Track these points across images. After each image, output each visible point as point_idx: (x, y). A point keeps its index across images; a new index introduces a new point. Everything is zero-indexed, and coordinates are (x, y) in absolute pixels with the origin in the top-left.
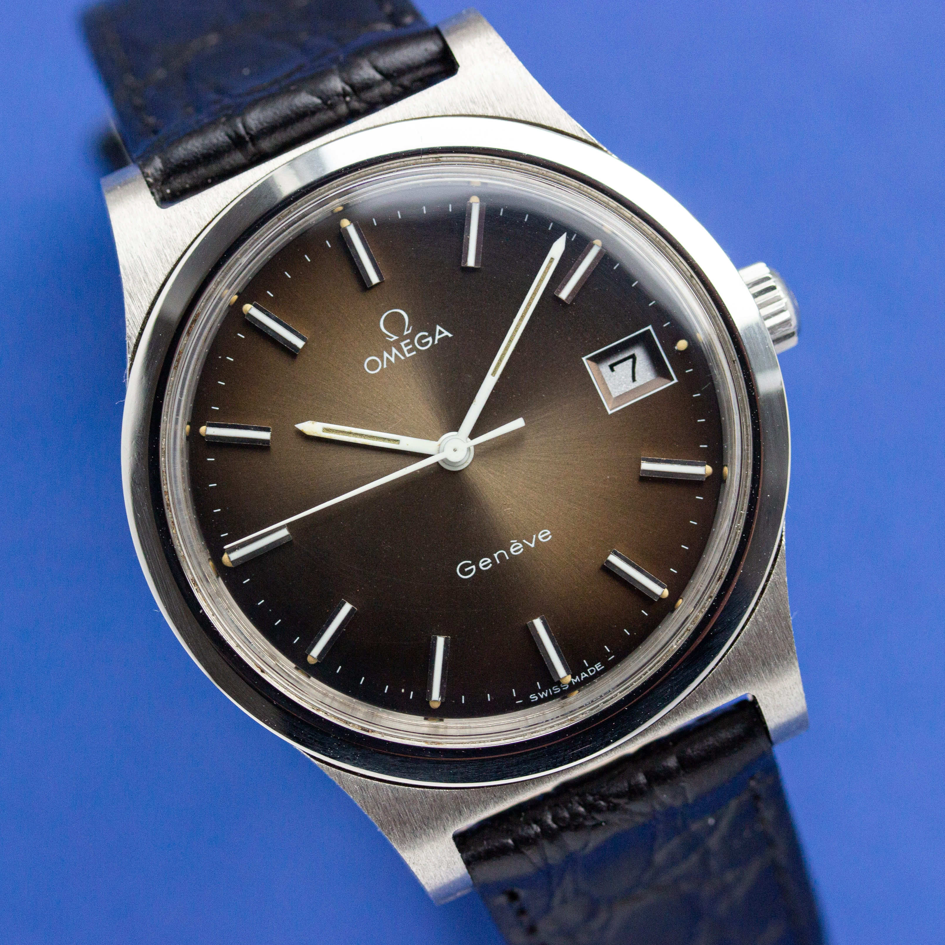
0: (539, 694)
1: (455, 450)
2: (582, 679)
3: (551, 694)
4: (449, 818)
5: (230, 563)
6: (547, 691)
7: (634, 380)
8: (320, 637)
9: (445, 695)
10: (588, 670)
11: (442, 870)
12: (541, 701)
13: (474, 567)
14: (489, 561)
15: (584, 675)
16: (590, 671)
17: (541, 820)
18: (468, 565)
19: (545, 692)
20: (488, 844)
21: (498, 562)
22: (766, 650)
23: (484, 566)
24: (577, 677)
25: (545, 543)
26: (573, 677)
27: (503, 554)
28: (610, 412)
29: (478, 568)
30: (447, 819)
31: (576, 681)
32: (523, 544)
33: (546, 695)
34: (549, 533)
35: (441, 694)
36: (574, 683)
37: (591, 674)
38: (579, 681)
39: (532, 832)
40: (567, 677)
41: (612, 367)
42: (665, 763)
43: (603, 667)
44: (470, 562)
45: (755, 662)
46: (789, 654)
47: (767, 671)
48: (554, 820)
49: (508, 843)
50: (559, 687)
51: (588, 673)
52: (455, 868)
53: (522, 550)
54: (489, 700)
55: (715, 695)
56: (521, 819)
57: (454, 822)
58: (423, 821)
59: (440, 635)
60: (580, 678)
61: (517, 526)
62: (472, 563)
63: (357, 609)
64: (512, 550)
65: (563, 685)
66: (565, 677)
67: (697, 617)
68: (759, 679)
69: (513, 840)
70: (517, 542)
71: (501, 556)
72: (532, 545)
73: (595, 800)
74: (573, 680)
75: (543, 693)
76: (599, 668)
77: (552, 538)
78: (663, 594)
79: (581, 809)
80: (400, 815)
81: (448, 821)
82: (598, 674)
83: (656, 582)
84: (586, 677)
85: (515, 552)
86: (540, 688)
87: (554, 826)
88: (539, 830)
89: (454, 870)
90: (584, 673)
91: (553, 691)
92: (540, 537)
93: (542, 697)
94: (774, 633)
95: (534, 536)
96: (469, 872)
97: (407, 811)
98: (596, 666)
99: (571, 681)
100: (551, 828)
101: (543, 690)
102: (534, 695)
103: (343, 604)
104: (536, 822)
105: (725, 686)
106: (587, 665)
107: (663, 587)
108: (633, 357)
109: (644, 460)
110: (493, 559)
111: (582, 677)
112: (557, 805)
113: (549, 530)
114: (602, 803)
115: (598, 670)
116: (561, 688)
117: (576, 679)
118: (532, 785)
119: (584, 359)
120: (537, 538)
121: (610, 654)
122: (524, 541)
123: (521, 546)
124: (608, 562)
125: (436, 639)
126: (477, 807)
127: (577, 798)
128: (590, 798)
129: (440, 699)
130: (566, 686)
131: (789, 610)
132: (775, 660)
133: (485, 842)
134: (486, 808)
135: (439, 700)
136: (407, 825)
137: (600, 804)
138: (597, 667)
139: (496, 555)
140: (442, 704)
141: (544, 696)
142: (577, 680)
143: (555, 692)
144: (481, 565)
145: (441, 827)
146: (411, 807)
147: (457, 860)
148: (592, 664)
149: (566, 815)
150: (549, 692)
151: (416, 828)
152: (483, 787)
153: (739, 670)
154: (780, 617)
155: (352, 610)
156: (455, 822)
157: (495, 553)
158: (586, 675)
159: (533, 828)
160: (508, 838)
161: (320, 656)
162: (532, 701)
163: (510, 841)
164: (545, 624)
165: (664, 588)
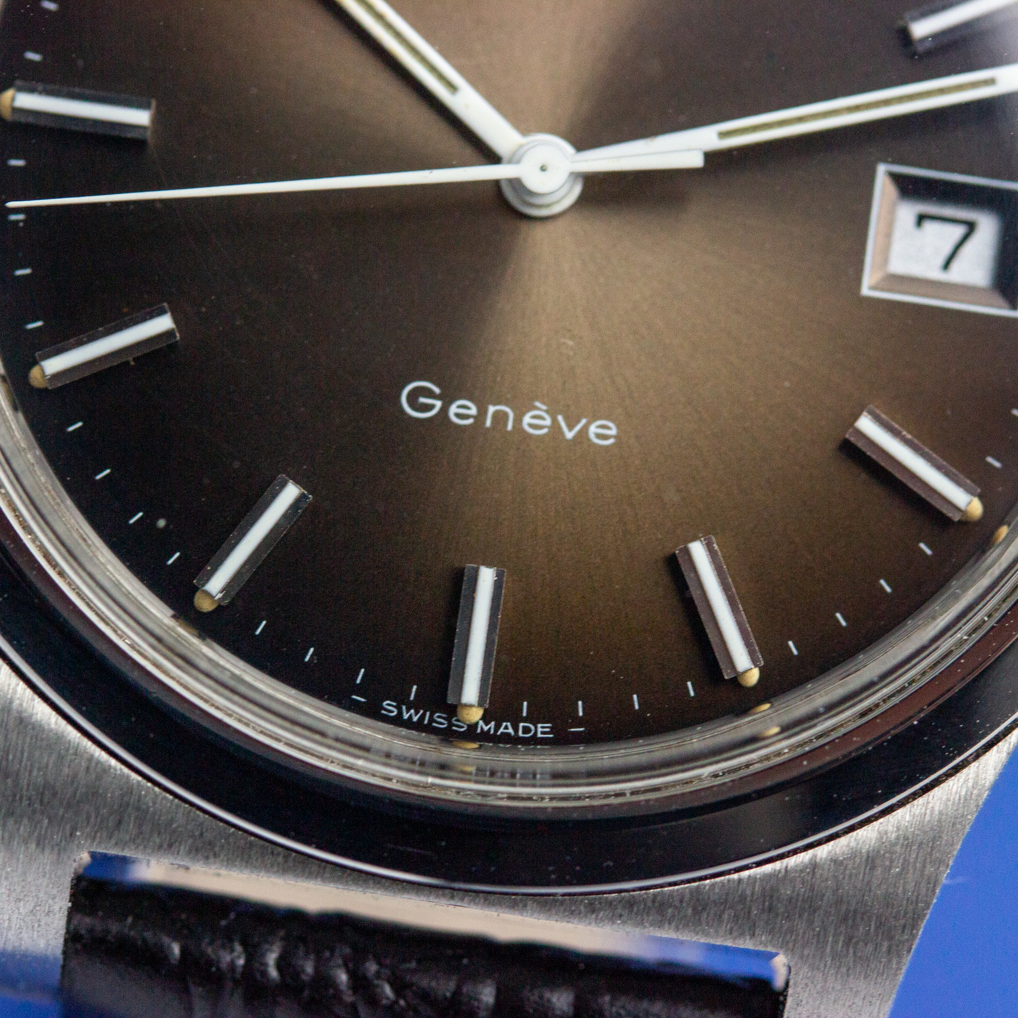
0: (404, 708)
1: (543, 169)
2: (499, 733)
3: (426, 722)
4: (92, 820)
5: (9, 110)
6: (421, 712)
7: (947, 265)
8: (80, 343)
9: (233, 593)
10: (521, 725)
11: (19, 909)
12: (398, 721)
13: (438, 404)
14: (473, 411)
15: (506, 728)
16: (524, 727)
17: (256, 946)
18: (429, 393)
19: (416, 713)
20: (132, 926)
21: (488, 423)
22: (866, 898)
23: (458, 415)
24: (493, 723)
25: (595, 445)
26: (486, 718)
27: (506, 415)
28: (866, 291)
29: (444, 410)
30: (88, 818)
31: (486, 728)
32: (554, 421)
33: (415, 719)
34: (613, 432)
35: (227, 588)
36: (479, 731)
37: (520, 734)
38: (492, 732)
39: (226, 958)
40: (474, 710)
41: (921, 219)
42: (547, 995)
43: (551, 736)
44: (437, 390)
45: (831, 907)
46: (903, 932)
47: (842, 938)
48: (280, 965)
49: (169, 947)
50: (449, 719)
51: (516, 729)
52: (43, 923)
53: (545, 431)
54: (307, 659)
55: (720, 916)
56: (224, 923)
57: (96, 833)
58: (43, 794)
59: (297, 482)
60: (497, 727)
61: (564, 383)
62: (440, 395)
63: (178, 338)
64: (527, 419)
65: (458, 720)
66: (471, 706)
67: (779, 754)
68: (818, 942)
69: (184, 951)
70: (547, 412)
71: (500, 418)
72: (569, 435)
73: (378, 975)
74: (481, 723)
75: (412, 711)
76: (542, 733)
77: (612, 445)
78: (748, 674)
79: (343, 977)
80: (8, 755)
81: (88, 823)
82: (534, 741)
83: (748, 644)
84: (509, 734)
85: (531, 426)
86: (412, 698)
87: (273, 973)
88: (241, 962)
89: (39, 926)
90: (509, 724)
91: (431, 720)
92: (593, 429)
93: (406, 716)
94: (900, 873)
95: (584, 421)
96: (65, 953)
97: (26, 754)
98: (539, 725)
99: (477, 723)
100: (264, 973)
101: (415, 706)
102: (394, 704)
103: (161, 312)
104: (245, 944)
105: (749, 913)
106: (525, 714)
107: (754, 661)
108: (971, 227)
109: (871, 413)
110: (482, 412)
111: (502, 730)
112: (303, 940)
113: (618, 427)
114: (388, 990)
115: (539, 735)
116: (451, 725)
117: (488, 727)
118: (280, 859)
119: (882, 169)
120: (585, 428)
121: (579, 722)
122: (560, 418)
123: (548, 422)
124: (687, 553)
125: (283, 485)
126: (156, 835)
127: (347, 950)
128: (372, 967)
129: (220, 595)
130: (462, 727)
131: (955, 853)
132: (870, 926)
133: (130, 920)
134: (170, 846)
135: (216, 598)
136: (9, 781)
137: (382, 988)
138: (540, 730)
139: (492, 409)
140: (219, 609)
141: (410, 717)
142: (490, 729)
143: (434, 724)
144: (453, 409)
145: (68, 827)
146: (37, 754)
147: (56, 908)
148: (533, 718)
149: (309, 968)
150: (423, 717)
151: (21, 798)
152: (192, 804)
153: (793, 901)
154: (931, 854)
155: (169, 334)
156: (99, 834)
157: (495, 404)
158: (511, 731)
159: (232, 951)
160: (175, 939)
161: (56, 376)
162: (383, 712)
163: (176, 949)
164: (498, 586)
165: (756, 666)
